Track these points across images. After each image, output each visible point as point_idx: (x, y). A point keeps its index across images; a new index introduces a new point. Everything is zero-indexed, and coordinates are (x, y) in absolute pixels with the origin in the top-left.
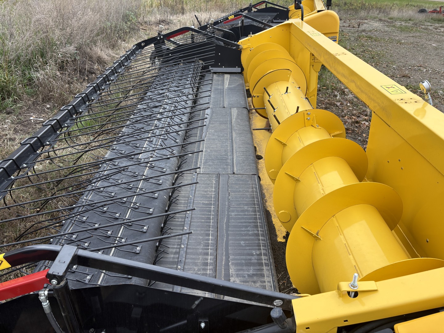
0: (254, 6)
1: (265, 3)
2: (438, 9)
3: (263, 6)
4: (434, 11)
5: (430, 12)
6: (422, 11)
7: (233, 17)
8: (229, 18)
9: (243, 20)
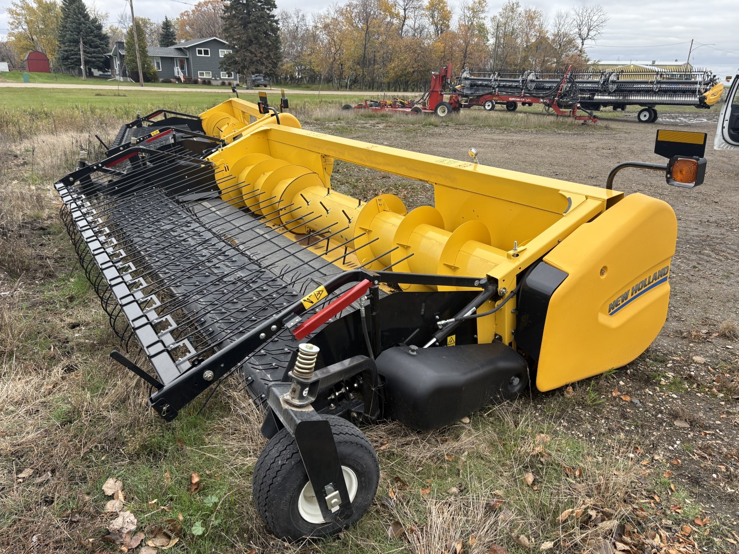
0: (147, 118)
1: (163, 113)
2: (363, 104)
3: (160, 118)
4: (360, 107)
5: (355, 107)
6: (347, 107)
7: (159, 132)
8: (153, 135)
9: (174, 135)
